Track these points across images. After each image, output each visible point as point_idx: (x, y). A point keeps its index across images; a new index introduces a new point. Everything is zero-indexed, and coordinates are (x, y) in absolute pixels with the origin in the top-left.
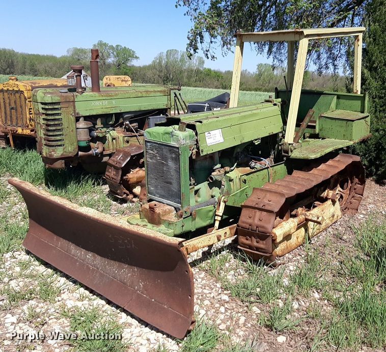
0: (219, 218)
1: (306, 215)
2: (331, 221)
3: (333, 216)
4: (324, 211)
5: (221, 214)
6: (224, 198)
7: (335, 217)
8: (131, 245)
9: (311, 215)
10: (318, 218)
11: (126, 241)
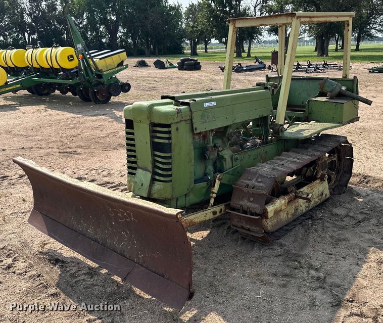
0: (214, 195)
1: (296, 193)
2: (320, 199)
3: (322, 194)
4: (313, 189)
5: (216, 192)
6: (220, 176)
7: (324, 195)
8: (131, 218)
9: (301, 193)
10: (308, 195)
11: (125, 214)
